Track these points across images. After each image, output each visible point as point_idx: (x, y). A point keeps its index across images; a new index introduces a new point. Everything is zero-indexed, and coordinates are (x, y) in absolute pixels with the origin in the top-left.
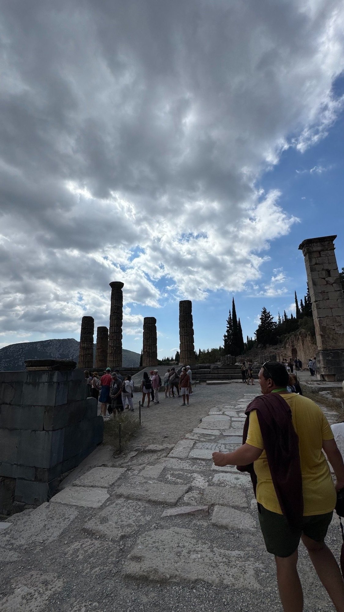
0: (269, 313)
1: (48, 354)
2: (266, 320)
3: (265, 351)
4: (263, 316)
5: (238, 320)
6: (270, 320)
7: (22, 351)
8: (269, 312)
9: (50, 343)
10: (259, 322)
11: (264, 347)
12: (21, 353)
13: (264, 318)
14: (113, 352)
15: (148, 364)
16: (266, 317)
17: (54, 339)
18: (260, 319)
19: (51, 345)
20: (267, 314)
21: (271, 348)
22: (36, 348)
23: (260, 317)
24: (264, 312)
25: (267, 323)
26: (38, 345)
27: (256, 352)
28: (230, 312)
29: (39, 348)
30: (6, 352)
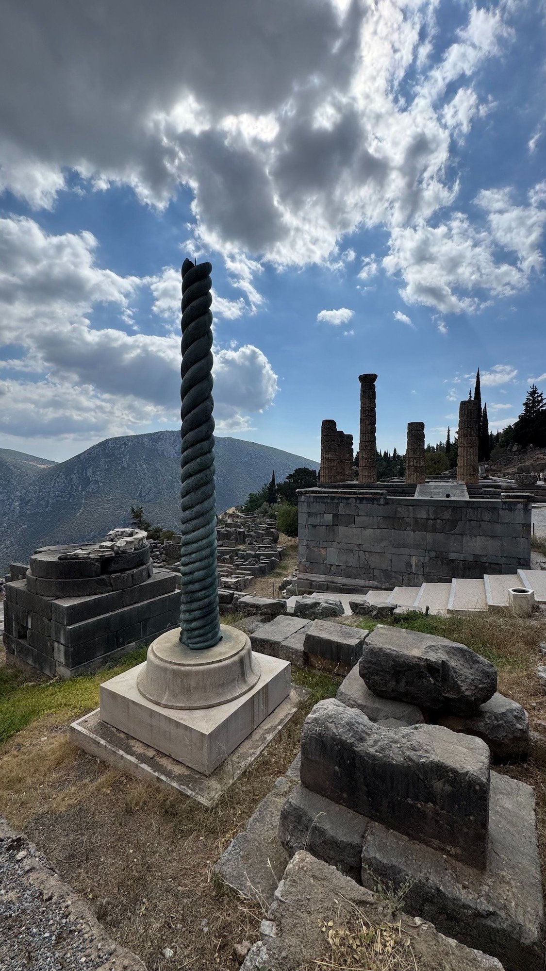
0: (540, 396)
1: (160, 453)
2: (533, 407)
3: (526, 456)
4: (530, 400)
5: (483, 407)
6: (542, 406)
7: (125, 448)
8: (542, 394)
9: (160, 436)
10: (521, 411)
11: (523, 451)
12: (124, 450)
13: (530, 403)
14: (368, 465)
15: (415, 480)
16: (534, 402)
17: (167, 431)
18: (524, 404)
19: (162, 440)
20: (538, 397)
21: (537, 453)
22: (143, 443)
23: (525, 401)
24: (533, 393)
25: (535, 412)
26: (145, 440)
27: (510, 458)
28: (470, 394)
29: (146, 444)
30: (104, 449)
